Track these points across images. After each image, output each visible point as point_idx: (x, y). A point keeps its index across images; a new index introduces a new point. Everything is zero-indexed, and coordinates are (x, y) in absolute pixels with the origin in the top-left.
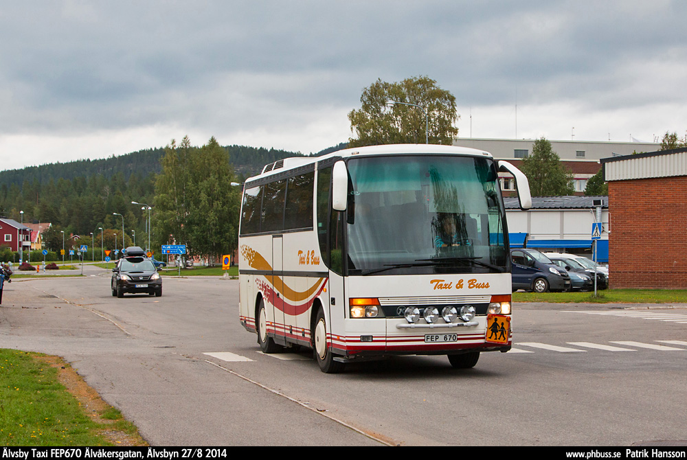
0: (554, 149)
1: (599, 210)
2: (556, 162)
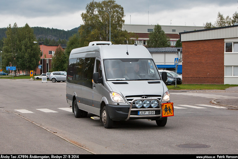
0: (163, 29)
1: (179, 53)
2: (163, 34)
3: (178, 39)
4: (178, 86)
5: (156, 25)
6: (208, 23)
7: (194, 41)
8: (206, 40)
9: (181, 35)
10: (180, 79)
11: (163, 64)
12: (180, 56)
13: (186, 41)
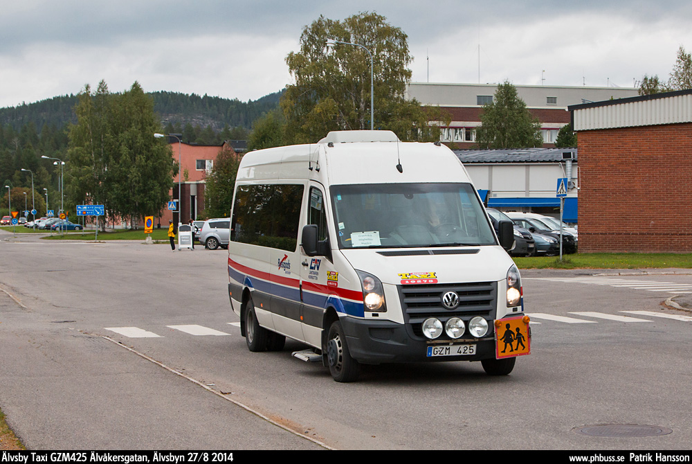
0: (520, 95)
1: (569, 163)
2: (522, 110)
3: (562, 125)
4: (567, 257)
5: (503, 84)
6: (649, 78)
7: (610, 129)
8: (645, 126)
9: (575, 111)
10: (570, 237)
11: (523, 196)
12: (572, 171)
13: (588, 130)
